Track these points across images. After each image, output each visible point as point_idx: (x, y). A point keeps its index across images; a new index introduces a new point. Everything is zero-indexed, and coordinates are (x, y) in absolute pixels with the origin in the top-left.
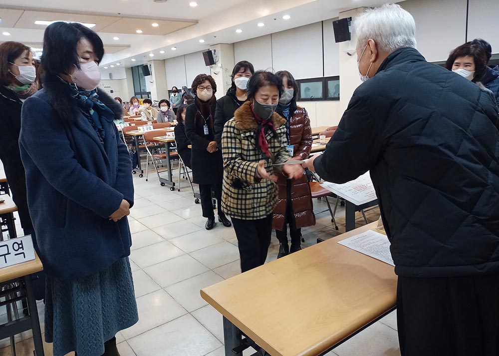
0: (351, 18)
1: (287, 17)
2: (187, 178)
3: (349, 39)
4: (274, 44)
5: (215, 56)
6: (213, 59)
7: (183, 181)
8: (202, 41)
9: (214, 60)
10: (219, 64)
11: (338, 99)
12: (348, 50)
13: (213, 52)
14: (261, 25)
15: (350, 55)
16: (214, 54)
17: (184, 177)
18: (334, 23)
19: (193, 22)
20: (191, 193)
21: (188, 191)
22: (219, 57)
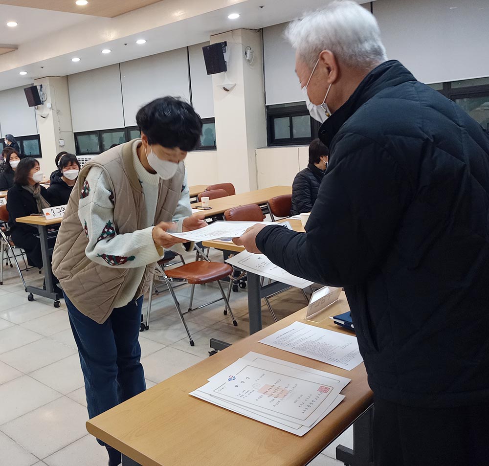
0: (226, 42)
1: (141, 42)
2: (11, 266)
3: (225, 70)
4: (124, 76)
5: (41, 93)
6: (39, 98)
7: (7, 270)
8: (23, 73)
9: (41, 99)
10: (48, 104)
11: (213, 147)
12: (223, 84)
13: (38, 88)
14: (106, 51)
15: (228, 90)
16: (41, 90)
17: (7, 264)
18: (205, 49)
19: (10, 48)
20: (20, 286)
21: (16, 283)
22: (48, 94)
